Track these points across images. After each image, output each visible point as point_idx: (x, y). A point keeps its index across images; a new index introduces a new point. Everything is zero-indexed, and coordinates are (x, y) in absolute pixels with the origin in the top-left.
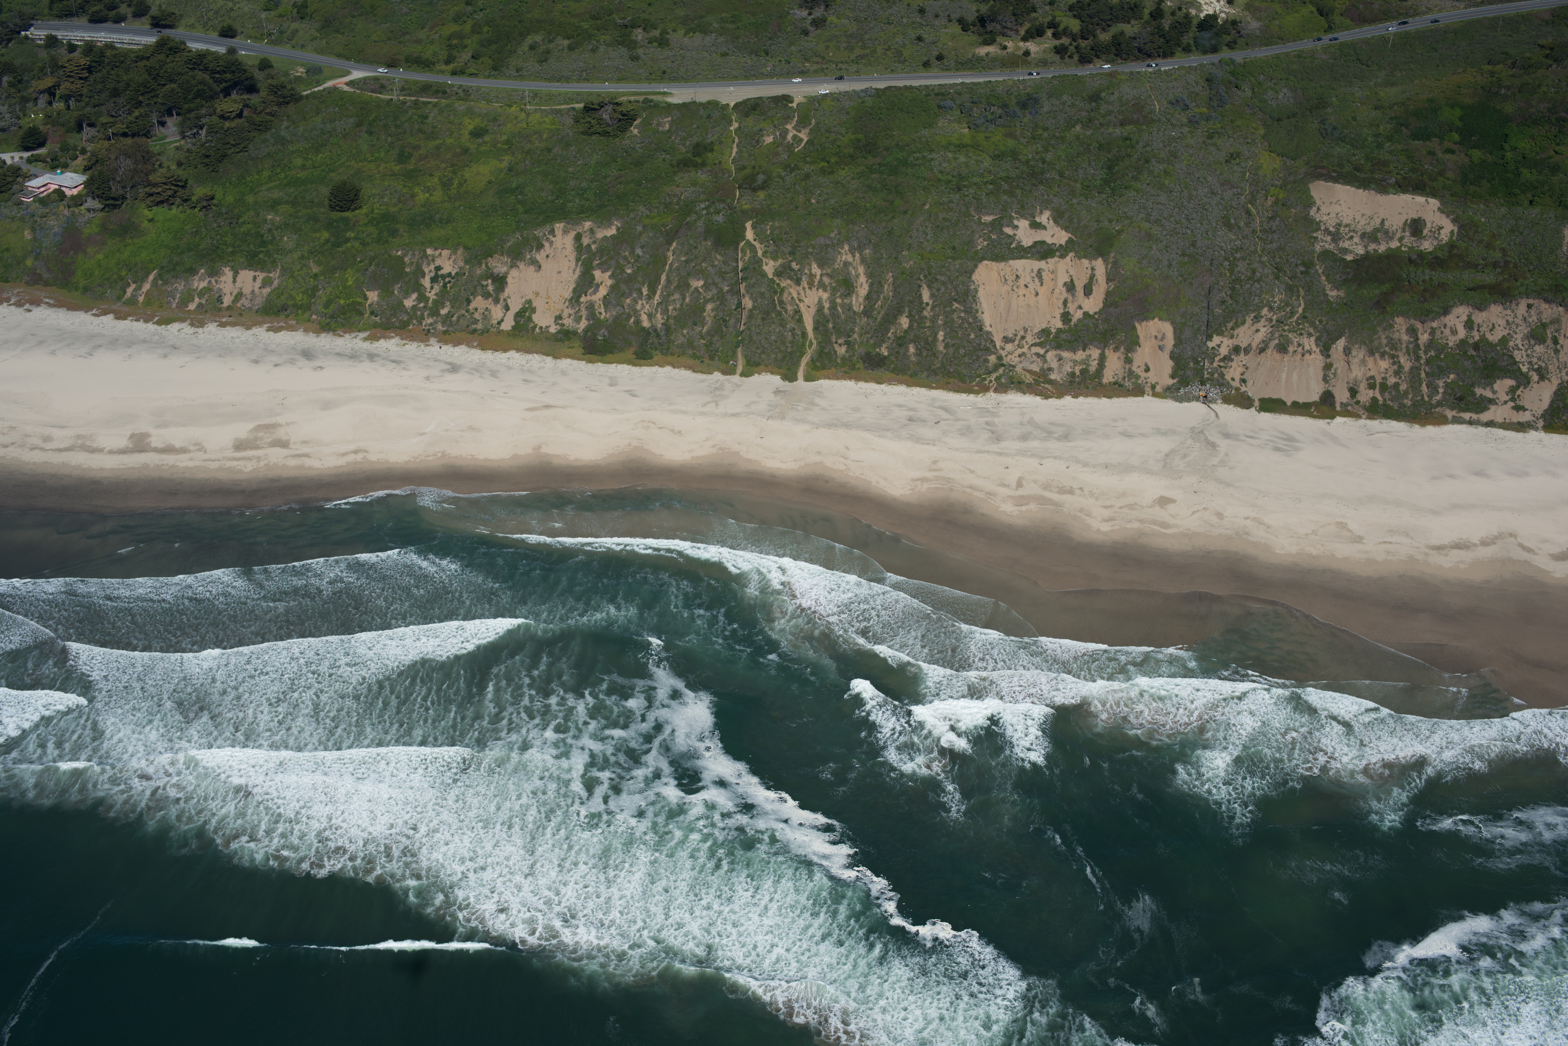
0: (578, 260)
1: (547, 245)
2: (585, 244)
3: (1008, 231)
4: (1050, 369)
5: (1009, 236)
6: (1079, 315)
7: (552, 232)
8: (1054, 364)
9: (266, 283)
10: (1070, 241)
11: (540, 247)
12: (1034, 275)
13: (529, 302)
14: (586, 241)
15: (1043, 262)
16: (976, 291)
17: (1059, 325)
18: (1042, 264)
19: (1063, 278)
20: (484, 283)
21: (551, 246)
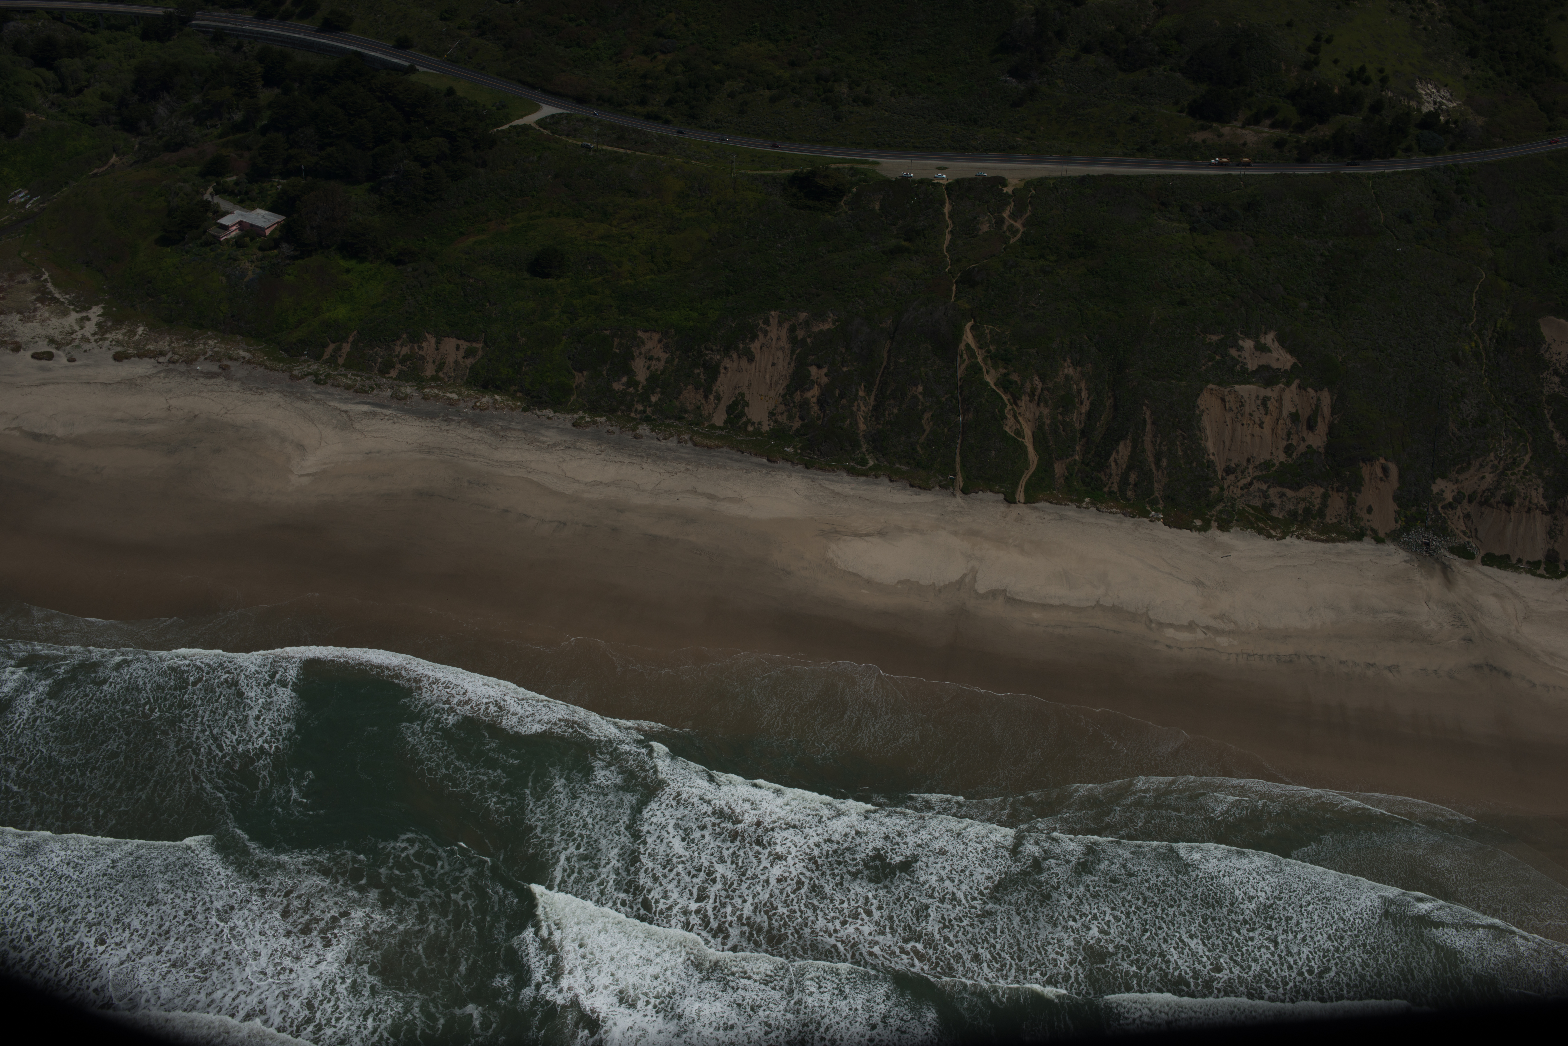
0: (792, 353)
1: (761, 336)
2: (800, 337)
3: (1233, 352)
4: (1273, 505)
5: (1233, 358)
6: (1302, 448)
7: (767, 322)
8: (1277, 502)
9: (469, 353)
10: (1294, 366)
11: (754, 337)
12: (1259, 402)
13: (742, 395)
14: (800, 334)
15: (1269, 389)
16: (1201, 416)
17: (1282, 457)
18: (1268, 392)
19: (1288, 408)
20: (696, 371)
21: (766, 336)
